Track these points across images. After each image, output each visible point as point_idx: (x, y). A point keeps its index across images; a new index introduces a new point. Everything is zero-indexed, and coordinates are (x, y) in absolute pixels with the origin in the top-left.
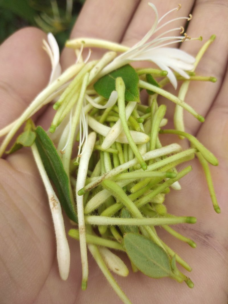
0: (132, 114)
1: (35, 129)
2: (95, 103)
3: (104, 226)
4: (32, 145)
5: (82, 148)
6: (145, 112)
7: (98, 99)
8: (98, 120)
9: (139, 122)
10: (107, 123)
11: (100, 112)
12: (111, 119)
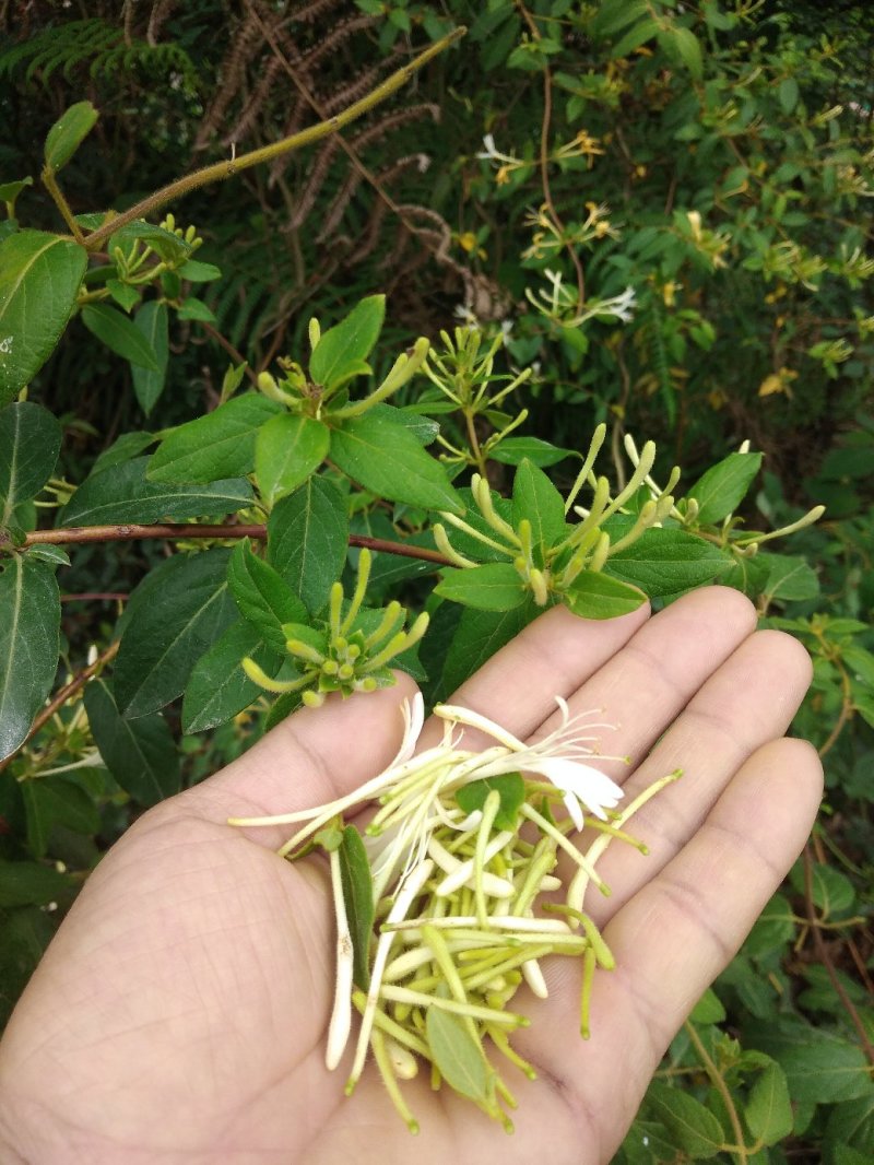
0: (502, 852)
1: (343, 828)
2: (447, 817)
3: (406, 1005)
4: (334, 850)
5: (405, 879)
6: (524, 855)
7: (454, 813)
8: (446, 847)
9: (508, 866)
10: (460, 856)
11: (455, 834)
12: (465, 850)
